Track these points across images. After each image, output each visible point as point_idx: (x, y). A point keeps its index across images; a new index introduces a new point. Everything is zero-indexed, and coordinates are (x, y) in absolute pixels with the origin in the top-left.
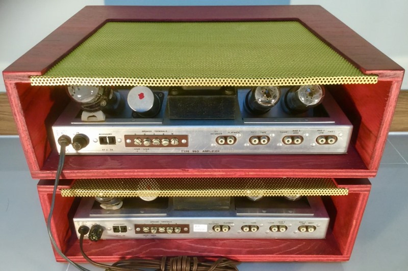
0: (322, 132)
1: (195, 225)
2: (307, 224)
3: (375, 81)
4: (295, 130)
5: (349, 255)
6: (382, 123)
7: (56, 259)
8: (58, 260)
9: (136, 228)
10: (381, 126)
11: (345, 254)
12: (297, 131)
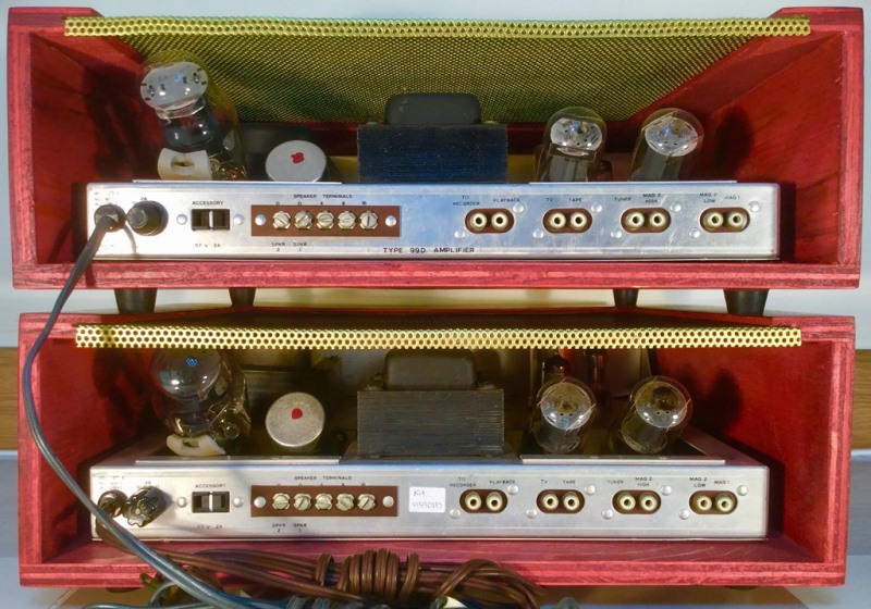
0: (712, 198)
1: (412, 490)
2: (711, 487)
3: (806, 29)
4: (648, 193)
5: (841, 562)
6: (843, 135)
7: (23, 570)
8: (26, 575)
9: (253, 498)
10: (843, 143)
11: (830, 556)
12: (653, 195)
